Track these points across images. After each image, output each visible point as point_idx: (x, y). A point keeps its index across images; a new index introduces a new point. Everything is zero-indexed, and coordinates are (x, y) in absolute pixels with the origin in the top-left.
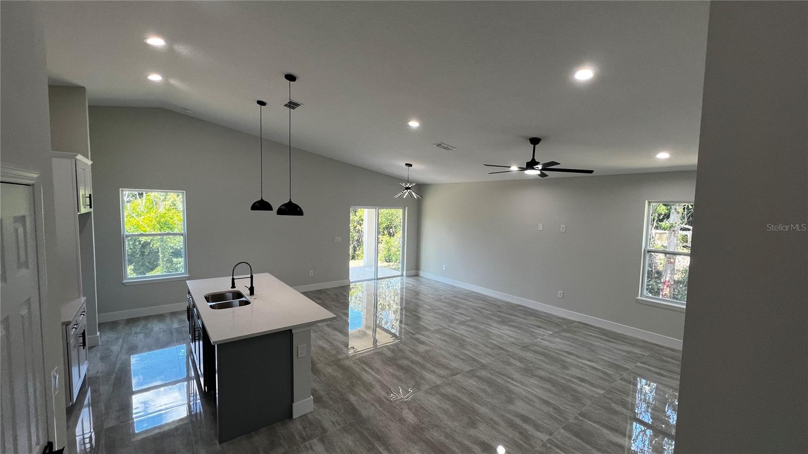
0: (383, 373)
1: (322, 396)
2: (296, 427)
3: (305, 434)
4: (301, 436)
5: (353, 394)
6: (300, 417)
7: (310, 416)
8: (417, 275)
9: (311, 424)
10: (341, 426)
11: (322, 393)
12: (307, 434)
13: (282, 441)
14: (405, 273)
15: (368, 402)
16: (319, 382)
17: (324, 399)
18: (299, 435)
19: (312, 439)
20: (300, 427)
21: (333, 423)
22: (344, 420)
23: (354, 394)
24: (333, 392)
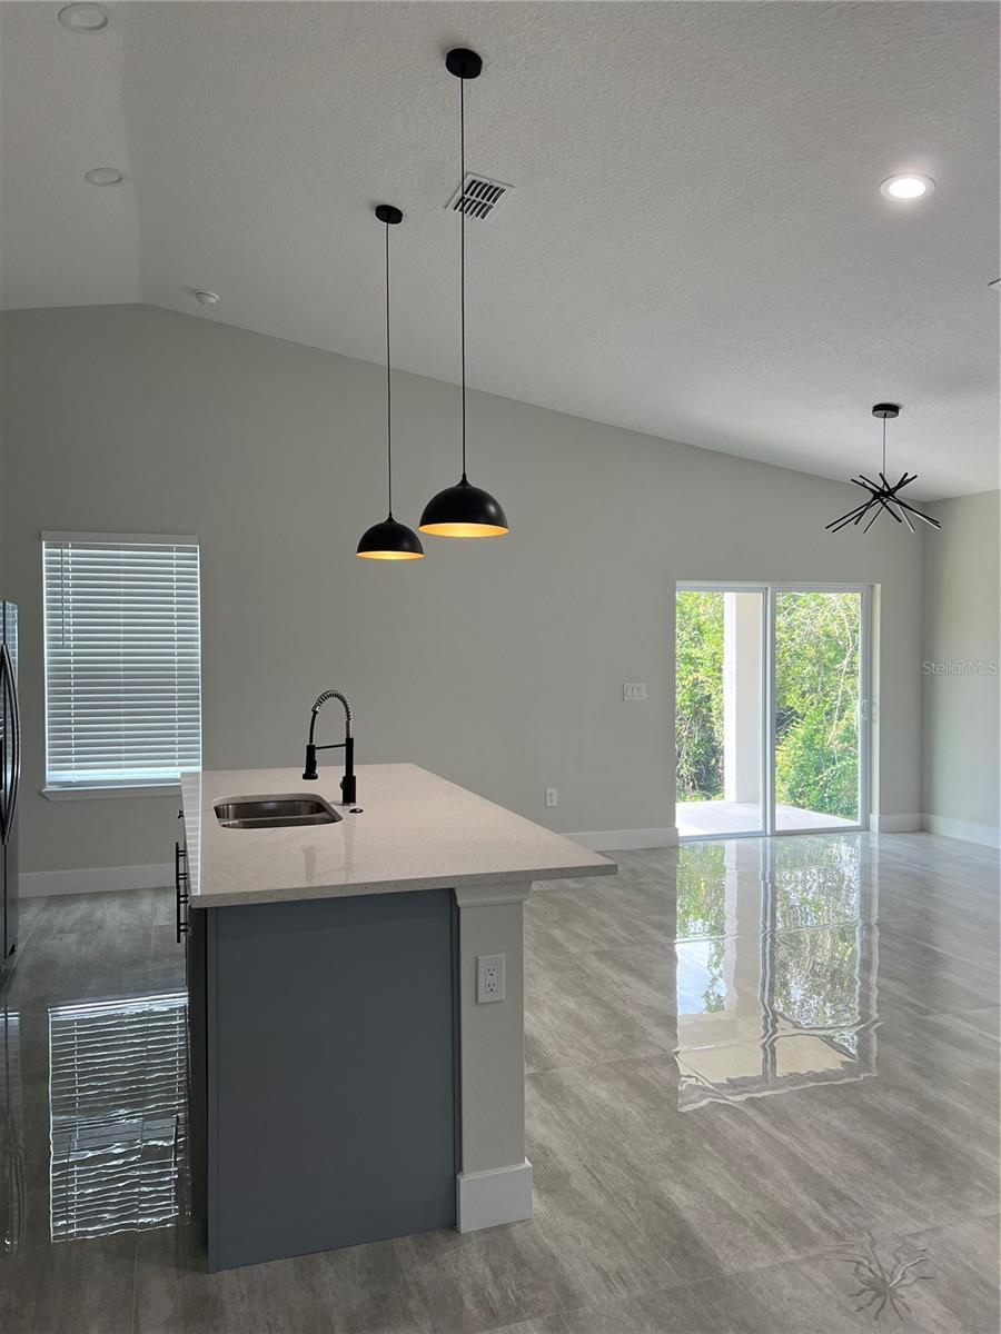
0: (806, 1130)
1: (569, 1175)
2: (468, 1265)
3: (496, 1296)
4: (483, 1301)
5: (684, 1182)
6: (485, 1231)
7: (518, 1233)
8: (923, 828)
9: (520, 1262)
10: (637, 1293)
11: (569, 1163)
12: (505, 1298)
13: (413, 1305)
14: (875, 818)
15: (743, 1221)
16: (558, 1124)
17: (574, 1184)
18: (476, 1295)
19: (524, 1320)
20: (481, 1268)
21: (605, 1275)
22: (649, 1274)
23: (688, 1187)
24: (608, 1167)
